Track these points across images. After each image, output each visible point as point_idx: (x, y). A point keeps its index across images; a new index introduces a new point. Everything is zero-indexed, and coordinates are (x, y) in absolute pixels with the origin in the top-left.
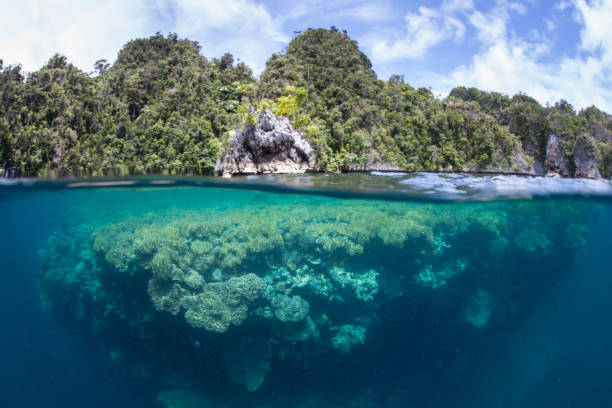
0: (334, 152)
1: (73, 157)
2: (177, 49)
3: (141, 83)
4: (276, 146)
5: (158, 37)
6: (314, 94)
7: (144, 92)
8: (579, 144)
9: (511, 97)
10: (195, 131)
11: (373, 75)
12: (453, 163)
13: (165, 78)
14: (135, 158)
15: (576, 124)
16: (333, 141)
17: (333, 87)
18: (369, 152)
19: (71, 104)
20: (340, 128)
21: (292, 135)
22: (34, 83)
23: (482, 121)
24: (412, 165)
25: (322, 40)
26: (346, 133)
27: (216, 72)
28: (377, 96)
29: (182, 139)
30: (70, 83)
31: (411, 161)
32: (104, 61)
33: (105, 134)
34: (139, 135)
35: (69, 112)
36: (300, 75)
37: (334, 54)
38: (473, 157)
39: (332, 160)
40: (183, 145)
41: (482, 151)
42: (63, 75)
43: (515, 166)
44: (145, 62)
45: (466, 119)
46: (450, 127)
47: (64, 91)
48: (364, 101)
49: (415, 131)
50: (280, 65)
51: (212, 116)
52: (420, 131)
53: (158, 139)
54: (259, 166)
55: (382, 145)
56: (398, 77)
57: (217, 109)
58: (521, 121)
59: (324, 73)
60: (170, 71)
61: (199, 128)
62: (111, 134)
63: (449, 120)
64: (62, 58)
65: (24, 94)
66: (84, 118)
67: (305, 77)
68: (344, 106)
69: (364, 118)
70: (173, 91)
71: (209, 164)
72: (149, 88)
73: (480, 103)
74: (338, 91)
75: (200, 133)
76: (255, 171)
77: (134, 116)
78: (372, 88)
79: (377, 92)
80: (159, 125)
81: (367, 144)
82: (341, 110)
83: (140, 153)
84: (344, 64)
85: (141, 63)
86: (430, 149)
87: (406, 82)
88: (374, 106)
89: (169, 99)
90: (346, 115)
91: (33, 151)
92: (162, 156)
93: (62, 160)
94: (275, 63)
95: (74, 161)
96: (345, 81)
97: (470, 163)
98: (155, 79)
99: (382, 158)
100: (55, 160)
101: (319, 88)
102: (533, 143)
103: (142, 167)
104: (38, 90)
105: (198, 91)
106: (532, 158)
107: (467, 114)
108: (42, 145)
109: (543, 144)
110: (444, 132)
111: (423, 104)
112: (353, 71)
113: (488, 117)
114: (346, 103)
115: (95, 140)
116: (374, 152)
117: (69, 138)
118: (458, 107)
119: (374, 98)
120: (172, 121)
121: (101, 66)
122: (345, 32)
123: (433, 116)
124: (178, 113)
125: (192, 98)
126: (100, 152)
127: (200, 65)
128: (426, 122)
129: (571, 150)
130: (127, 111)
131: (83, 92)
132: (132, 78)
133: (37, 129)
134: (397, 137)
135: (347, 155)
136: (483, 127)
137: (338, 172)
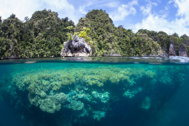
0: (100, 50)
1: (16, 49)
2: (51, 15)
3: (39, 25)
4: (79, 47)
5: (45, 10)
6: (94, 31)
7: (39, 28)
8: (180, 47)
9: (158, 32)
10: (55, 42)
11: (113, 25)
12: (139, 54)
13: (46, 24)
14: (36, 50)
15: (179, 40)
16: (99, 46)
17: (100, 29)
18: (111, 50)
19: (16, 31)
20: (102, 42)
21: (85, 44)
22: (5, 23)
23: (148, 40)
24: (125, 54)
25: (97, 13)
26: (104, 44)
27: (62, 23)
28: (114, 32)
29: (51, 45)
30: (16, 24)
31: (125, 53)
32: (27, 17)
33: (26, 42)
34: (37, 42)
35: (15, 33)
36: (89, 25)
37: (101, 18)
38: (145, 51)
39: (99, 52)
40: (51, 47)
41: (148, 50)
42: (14, 21)
43: (159, 54)
44: (40, 18)
45: (143, 39)
46: (138, 42)
47: (14, 27)
48: (110, 34)
49: (126, 43)
50: (83, 21)
51: (61, 37)
52: (128, 43)
53: (43, 44)
54: (73, 54)
55: (115, 48)
56: (121, 26)
57: (63, 35)
58: (161, 40)
59: (97, 24)
60: (48, 22)
61: (57, 41)
62: (28, 41)
63: (137, 40)
64: (14, 15)
65: (2, 26)
66: (20, 36)
67: (91, 25)
68: (103, 35)
69: (110, 39)
70: (49, 28)
71: (59, 53)
72: (41, 27)
73: (148, 34)
74: (101, 30)
75: (57, 43)
76: (72, 55)
77: (36, 36)
78: (113, 29)
79: (114, 31)
80: (44, 39)
81: (111, 47)
82: (102, 37)
83: (37, 49)
84: (104, 21)
85: (39, 19)
86: (131, 49)
87: (124, 28)
88: (113, 35)
89: (47, 31)
90: (104, 38)
91: (3, 46)
92: (44, 50)
93: (12, 50)
94: (81, 21)
95: (16, 50)
96: (104, 27)
97: (144, 53)
98: (43, 24)
99: (116, 52)
100: (10, 49)
101: (96, 29)
102: (165, 47)
103: (38, 53)
104: (6, 25)
105: (57, 29)
106: (165, 52)
107: (143, 38)
108: (6, 44)
109: (168, 47)
110: (136, 43)
111: (129, 35)
112: (107, 24)
113: (150, 39)
114: (104, 34)
115: (23, 43)
116: (113, 50)
117: (15, 42)
118: (140, 36)
119: (113, 32)
120: (48, 38)
121: (26, 19)
122: (105, 11)
123: (132, 38)
124: (50, 36)
125: (54, 31)
126: (24, 48)
127: (58, 20)
128: (130, 40)
129: (177, 49)
130: (34, 34)
131: (20, 27)
132: (36, 24)
133: (5, 39)
134: (120, 45)
135: (104, 51)
136: (149, 42)
137: (101, 56)
